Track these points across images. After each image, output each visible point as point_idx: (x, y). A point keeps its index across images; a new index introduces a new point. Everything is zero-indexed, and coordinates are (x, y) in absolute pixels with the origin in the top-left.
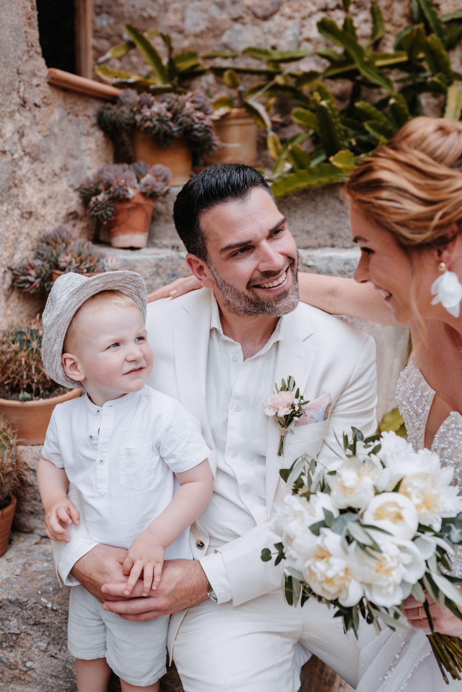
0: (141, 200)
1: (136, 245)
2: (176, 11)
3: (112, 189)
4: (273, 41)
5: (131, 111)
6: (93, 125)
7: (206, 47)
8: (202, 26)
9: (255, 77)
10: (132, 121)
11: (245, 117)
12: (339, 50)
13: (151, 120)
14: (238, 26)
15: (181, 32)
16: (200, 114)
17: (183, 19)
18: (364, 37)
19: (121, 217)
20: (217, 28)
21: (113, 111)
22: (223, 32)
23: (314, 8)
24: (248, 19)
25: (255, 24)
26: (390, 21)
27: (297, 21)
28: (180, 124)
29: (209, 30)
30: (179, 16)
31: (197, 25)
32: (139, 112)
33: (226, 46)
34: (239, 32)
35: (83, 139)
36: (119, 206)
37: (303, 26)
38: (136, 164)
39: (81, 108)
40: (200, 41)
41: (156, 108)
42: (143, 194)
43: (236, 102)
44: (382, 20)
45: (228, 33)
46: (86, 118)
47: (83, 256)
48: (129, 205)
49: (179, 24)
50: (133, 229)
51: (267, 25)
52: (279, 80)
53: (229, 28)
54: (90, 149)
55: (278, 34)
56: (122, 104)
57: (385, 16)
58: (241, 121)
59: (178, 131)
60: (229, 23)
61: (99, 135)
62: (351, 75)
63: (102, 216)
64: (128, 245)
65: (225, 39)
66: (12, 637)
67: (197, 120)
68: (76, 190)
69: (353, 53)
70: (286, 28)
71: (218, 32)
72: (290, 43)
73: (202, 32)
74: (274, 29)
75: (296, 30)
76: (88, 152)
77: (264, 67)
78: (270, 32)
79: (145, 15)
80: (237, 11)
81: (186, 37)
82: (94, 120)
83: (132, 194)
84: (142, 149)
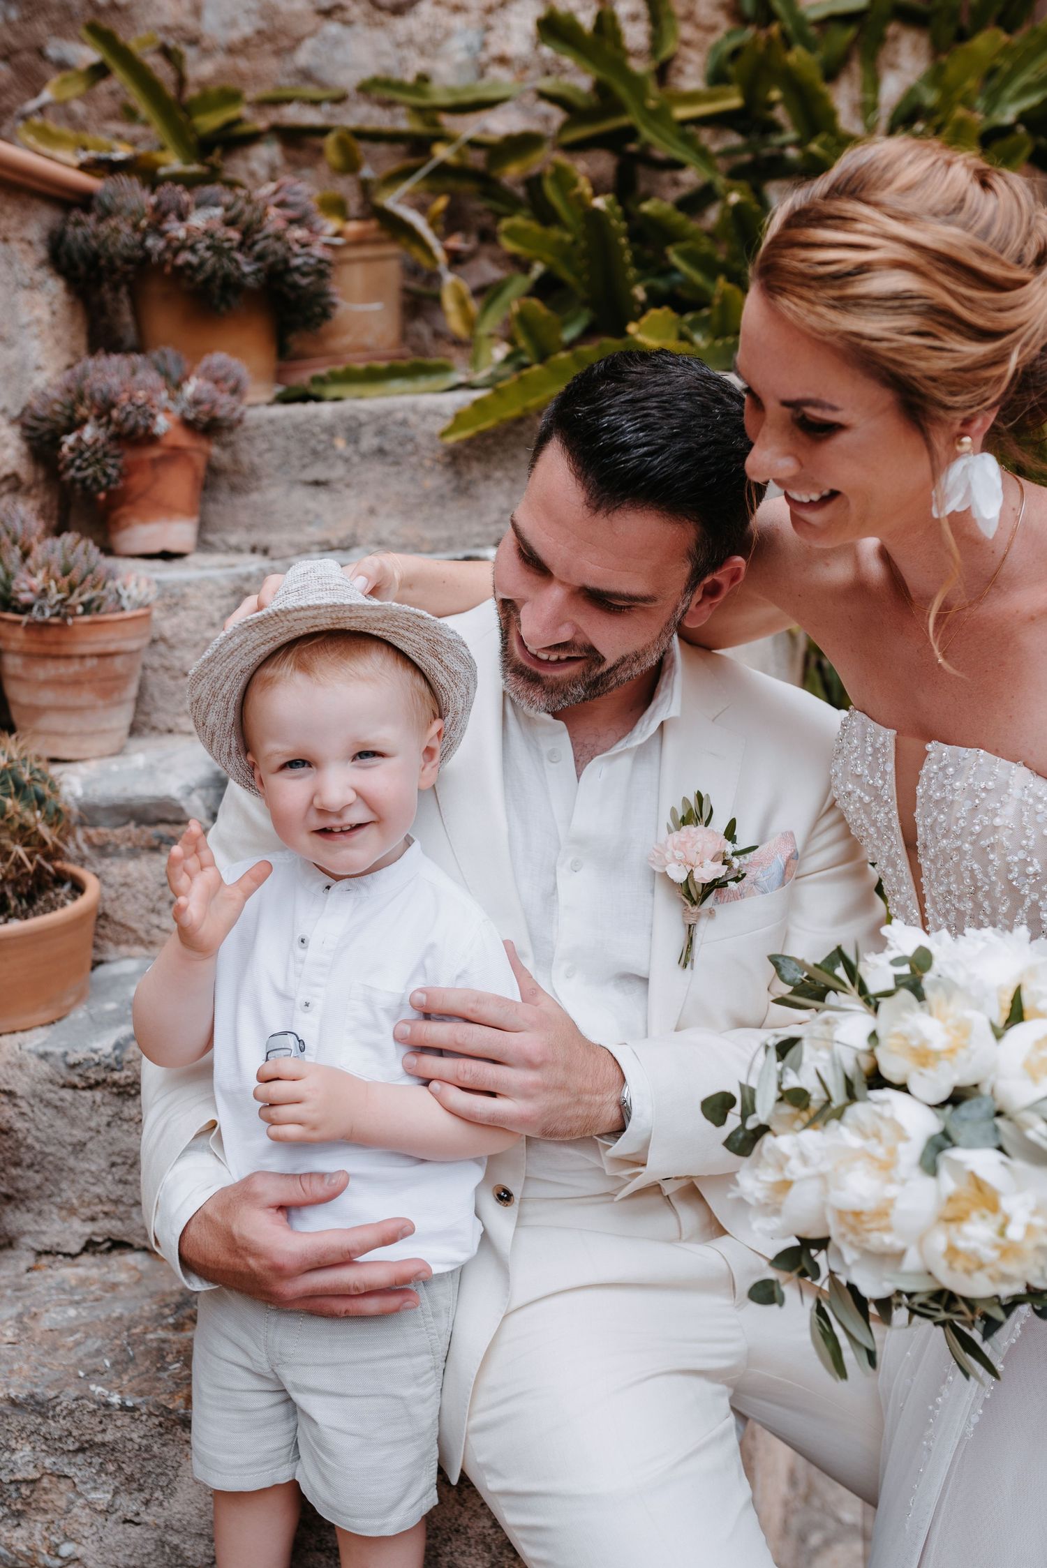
0: (182, 439)
1: (174, 547)
3: (115, 413)
4: (417, 64)
5: (135, 227)
6: (41, 264)
7: (257, 78)
8: (246, 28)
10: (139, 253)
11: (377, 242)
12: (582, 81)
13: (193, 249)
14: (332, 28)
15: (196, 42)
16: (299, 233)
18: (638, 53)
19: (139, 481)
20: (283, 32)
21: (89, 228)
22: (298, 41)
24: (357, 11)
25: (374, 24)
26: (689, 19)
27: (475, 16)
28: (260, 257)
29: (263, 36)
31: (233, 24)
32: (156, 228)
33: (306, 75)
34: (337, 42)
35: (22, 296)
36: (133, 456)
37: (488, 28)
38: (156, 355)
39: (14, 222)
40: (243, 64)
41: (198, 220)
42: (188, 425)
43: (353, 205)
44: (671, 16)
45: (309, 44)
46: (25, 246)
47: (76, 575)
48: (155, 452)
49: (190, 23)
50: (166, 510)
51: (403, 26)
52: (442, 153)
53: (313, 33)
54: (39, 321)
55: (431, 47)
56: (109, 212)
57: (680, 6)
58: (368, 252)
59: (254, 273)
60: (313, 21)
61: (55, 286)
62: (614, 141)
63: (95, 480)
64: (156, 548)
65: (303, 57)
66: (18, 1489)
67: (296, 248)
68: (13, 422)
69: (622, 91)
70: (448, 34)
71: (285, 42)
72: (459, 67)
73: (246, 42)
74: (421, 36)
75: (473, 38)
76: (35, 330)
77: (404, 123)
78: (410, 41)
81: (207, 53)
82: (42, 253)
83: (162, 424)
84: (163, 321)
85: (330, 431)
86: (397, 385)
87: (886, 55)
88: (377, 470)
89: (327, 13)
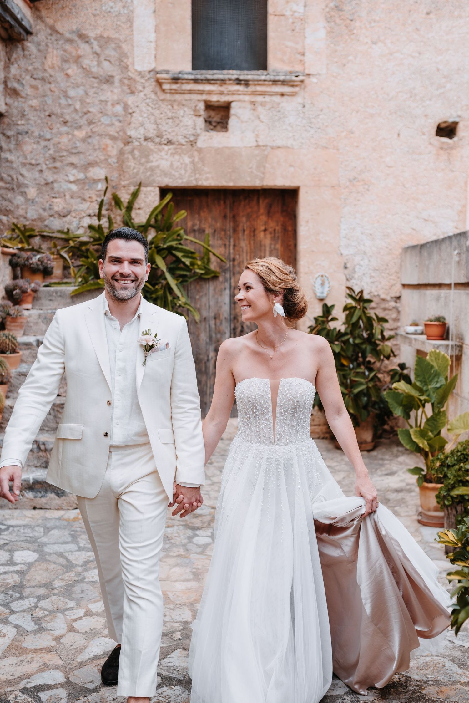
0: (31, 293)
1: (29, 308)
2: (22, 209)
3: (21, 288)
4: (67, 227)
5: (24, 260)
6: (9, 265)
7: (37, 226)
8: (35, 217)
9: (60, 240)
10: (24, 264)
11: (59, 259)
12: (97, 236)
13: (33, 264)
14: (52, 219)
15: (25, 218)
16: (49, 263)
17: (26, 213)
18: (106, 228)
19: (24, 298)
20: (42, 218)
21: (15, 259)
22: (45, 220)
23: (85, 215)
24: (56, 216)
25: (59, 218)
26: (116, 223)
27: (78, 219)
29: (38, 219)
30: (24, 211)
31: (33, 216)
32: (27, 261)
33: (46, 226)
34: (52, 221)
35: (6, 269)
36: (24, 295)
37: (80, 221)
38: (26, 280)
39: (6, 259)
40: (35, 223)
41: (34, 260)
42: (32, 290)
43: (56, 253)
44: (113, 223)
45: (47, 221)
46: (7, 263)
48: (27, 294)
49: (25, 215)
50: (28, 303)
51: (65, 219)
52: (72, 244)
53: (48, 219)
54: (7, 273)
55: (70, 223)
56: (19, 257)
57: (114, 221)
58: (57, 261)
59: (42, 268)
60: (48, 217)
61: (10, 268)
63: (18, 298)
64: (27, 308)
65: (46, 223)
67: (49, 265)
68: (4, 288)
70: (73, 221)
71: (43, 220)
72: (75, 227)
73: (35, 219)
74: (68, 221)
75: (77, 222)
77: (64, 236)
78: (66, 222)
79: (8, 209)
80: (52, 212)
81: (28, 220)
82: (9, 263)
83: (29, 290)
84: (26, 274)
85: (53, 292)
86: (63, 285)
87: (148, 232)
88: (60, 299)
89: (51, 216)
